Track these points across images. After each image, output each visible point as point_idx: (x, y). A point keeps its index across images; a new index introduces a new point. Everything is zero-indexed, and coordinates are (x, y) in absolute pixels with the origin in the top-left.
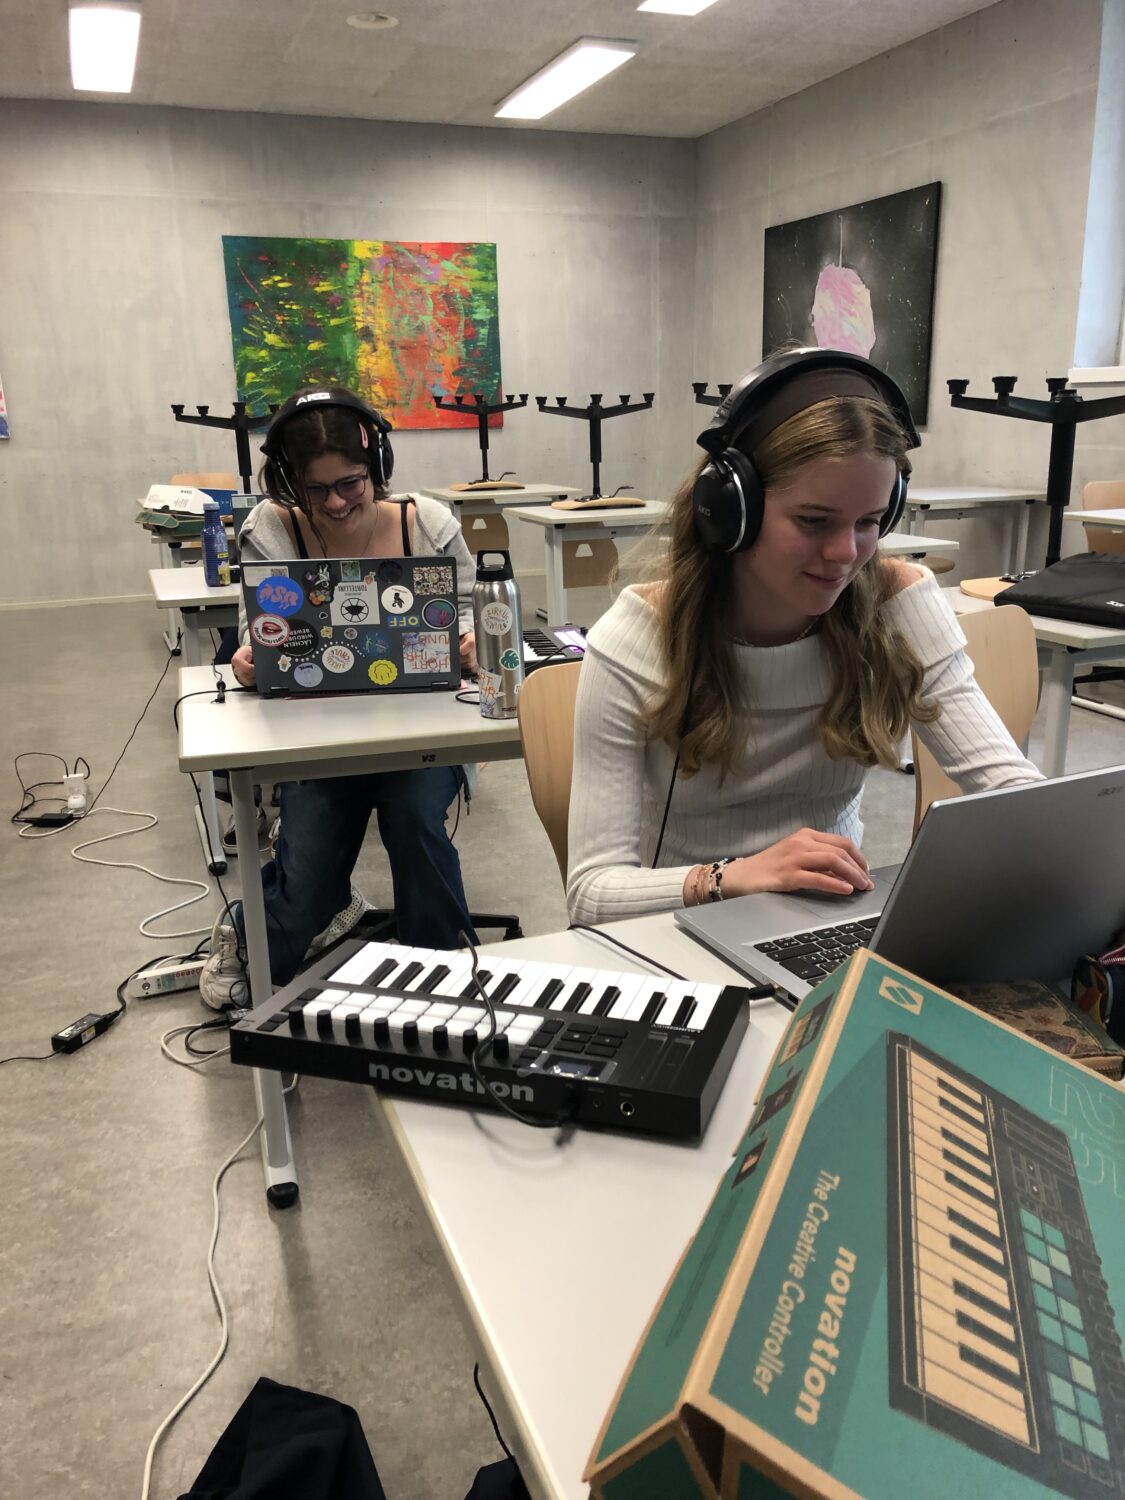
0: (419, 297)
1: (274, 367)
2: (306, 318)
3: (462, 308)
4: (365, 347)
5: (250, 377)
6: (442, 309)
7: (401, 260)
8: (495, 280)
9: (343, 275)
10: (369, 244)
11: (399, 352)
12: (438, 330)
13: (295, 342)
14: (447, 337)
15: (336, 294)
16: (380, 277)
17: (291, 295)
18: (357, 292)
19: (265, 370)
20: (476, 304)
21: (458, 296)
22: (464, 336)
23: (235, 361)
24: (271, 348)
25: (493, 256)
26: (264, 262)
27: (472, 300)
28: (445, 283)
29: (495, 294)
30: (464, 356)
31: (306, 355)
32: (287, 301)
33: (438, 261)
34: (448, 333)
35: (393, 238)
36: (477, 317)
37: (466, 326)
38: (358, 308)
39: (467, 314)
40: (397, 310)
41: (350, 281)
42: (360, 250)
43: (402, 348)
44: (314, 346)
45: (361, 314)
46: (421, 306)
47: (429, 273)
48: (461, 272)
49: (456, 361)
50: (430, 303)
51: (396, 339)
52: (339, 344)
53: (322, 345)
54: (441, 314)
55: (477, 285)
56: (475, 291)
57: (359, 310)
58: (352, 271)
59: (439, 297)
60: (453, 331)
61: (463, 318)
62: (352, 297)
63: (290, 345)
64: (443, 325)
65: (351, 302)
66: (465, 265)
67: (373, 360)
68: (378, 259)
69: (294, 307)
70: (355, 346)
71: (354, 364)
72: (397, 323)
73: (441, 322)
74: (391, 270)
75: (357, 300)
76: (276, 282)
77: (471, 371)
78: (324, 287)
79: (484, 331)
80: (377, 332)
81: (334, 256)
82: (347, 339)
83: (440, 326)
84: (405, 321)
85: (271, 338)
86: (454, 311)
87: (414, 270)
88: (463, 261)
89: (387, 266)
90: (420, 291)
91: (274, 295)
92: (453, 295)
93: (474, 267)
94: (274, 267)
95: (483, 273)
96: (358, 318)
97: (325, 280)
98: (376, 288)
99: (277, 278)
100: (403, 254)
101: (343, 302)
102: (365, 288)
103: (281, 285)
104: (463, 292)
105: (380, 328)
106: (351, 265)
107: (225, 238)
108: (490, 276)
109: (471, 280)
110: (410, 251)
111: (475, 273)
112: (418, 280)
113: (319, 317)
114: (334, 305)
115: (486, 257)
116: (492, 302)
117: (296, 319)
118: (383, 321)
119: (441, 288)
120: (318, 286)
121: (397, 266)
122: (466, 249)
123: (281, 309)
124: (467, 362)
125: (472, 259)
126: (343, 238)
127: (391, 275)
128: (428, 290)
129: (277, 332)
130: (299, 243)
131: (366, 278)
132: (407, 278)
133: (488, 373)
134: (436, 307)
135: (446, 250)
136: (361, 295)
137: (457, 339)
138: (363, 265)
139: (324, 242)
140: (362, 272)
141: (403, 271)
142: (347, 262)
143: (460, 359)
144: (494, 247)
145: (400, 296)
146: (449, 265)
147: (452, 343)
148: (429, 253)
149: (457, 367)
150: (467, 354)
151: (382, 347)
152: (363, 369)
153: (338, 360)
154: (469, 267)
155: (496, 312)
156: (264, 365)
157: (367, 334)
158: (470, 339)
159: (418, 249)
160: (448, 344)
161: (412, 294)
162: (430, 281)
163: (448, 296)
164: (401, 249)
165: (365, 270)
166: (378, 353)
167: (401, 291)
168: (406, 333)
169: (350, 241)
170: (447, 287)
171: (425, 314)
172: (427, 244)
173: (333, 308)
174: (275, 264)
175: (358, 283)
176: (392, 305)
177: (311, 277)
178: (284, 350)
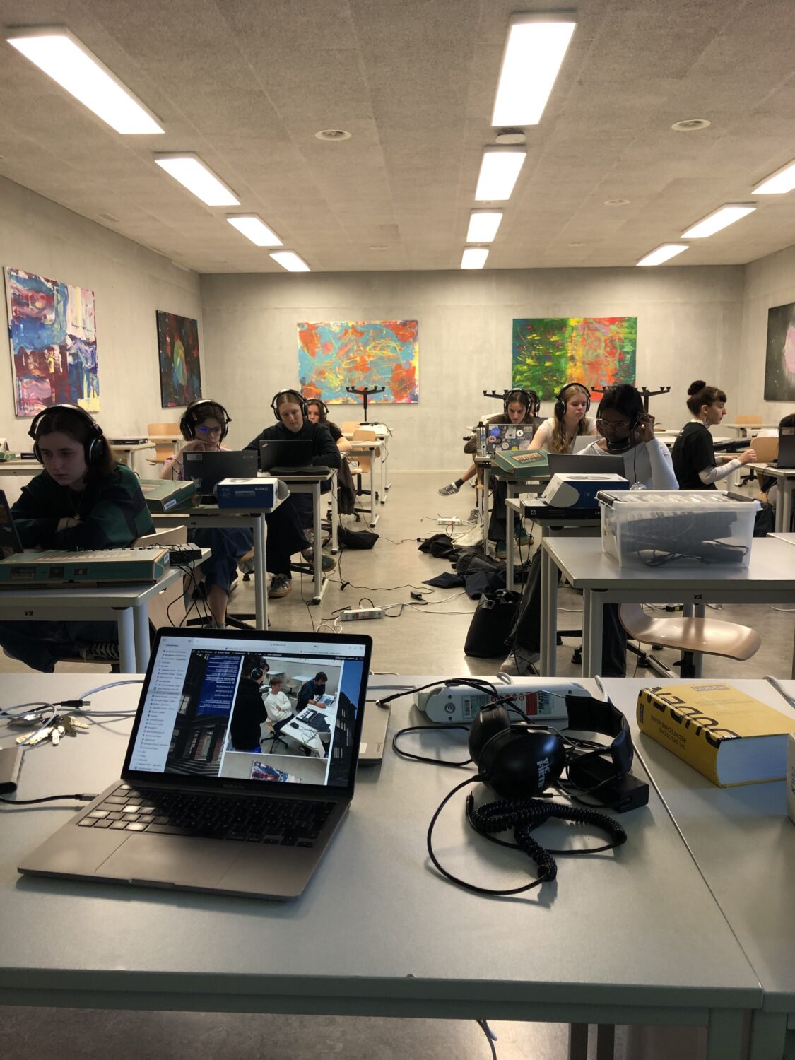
0: (598, 342)
1: (529, 373)
2: (546, 352)
3: (618, 346)
4: (571, 364)
5: (518, 378)
7: (591, 326)
8: (636, 333)
9: (564, 333)
10: (576, 319)
11: (587, 366)
12: (606, 357)
13: (540, 363)
14: (610, 359)
15: (560, 342)
16: (581, 333)
17: (540, 342)
18: (569, 340)
19: (525, 375)
20: (625, 344)
21: (617, 341)
22: (619, 359)
23: (513, 370)
24: (528, 365)
25: (635, 323)
26: (530, 329)
27: (623, 342)
28: (610, 335)
29: (635, 340)
30: (618, 367)
31: (544, 368)
32: (537, 345)
33: (608, 326)
34: (611, 357)
35: (587, 316)
36: (626, 350)
37: (620, 354)
39: (620, 349)
40: (587, 348)
41: (567, 336)
42: (572, 322)
43: (588, 364)
44: (547, 364)
45: (570, 350)
46: (599, 346)
47: (604, 331)
48: (619, 330)
49: (613, 370)
50: (603, 344)
51: (586, 360)
52: (559, 363)
53: (551, 363)
54: (608, 349)
55: (626, 336)
56: (625, 339)
57: (570, 348)
58: (568, 331)
59: (608, 341)
60: (613, 357)
61: (619, 351)
62: (567, 342)
63: (537, 364)
64: (609, 354)
65: (566, 345)
66: (622, 327)
67: (574, 370)
68: (581, 326)
69: (541, 347)
70: (566, 364)
71: (565, 371)
72: (587, 353)
73: (608, 352)
74: (586, 330)
75: (569, 344)
76: (534, 337)
77: (621, 374)
78: (554, 338)
79: (628, 356)
80: (577, 357)
81: (561, 325)
82: (563, 361)
83: (607, 354)
84: (590, 352)
85: (529, 361)
86: (614, 347)
87: (596, 330)
88: (621, 325)
89: (584, 329)
90: (599, 339)
91: (532, 343)
92: (615, 340)
93: (626, 327)
94: (533, 331)
95: (630, 331)
96: (569, 352)
97: (555, 335)
98: (579, 339)
99: (534, 335)
100: (592, 323)
101: (562, 345)
102: (573, 338)
103: (536, 338)
104: (620, 339)
105: (579, 356)
106: (568, 329)
107: (514, 320)
108: (633, 332)
109: (624, 334)
110: (595, 321)
111: (626, 330)
112: (598, 334)
113: (551, 351)
114: (558, 346)
115: (632, 323)
116: (634, 343)
117: (541, 352)
118: (581, 353)
119: (609, 337)
120: (552, 338)
121: (589, 329)
122: (622, 320)
123: (534, 349)
124: (620, 370)
125: (625, 324)
126: (565, 317)
127: (586, 332)
128: (603, 339)
129: (532, 358)
130: (546, 320)
131: (574, 334)
132: (593, 334)
133: (629, 375)
134: (606, 346)
135: (613, 321)
136: (571, 341)
137: (615, 360)
138: (573, 328)
139: (557, 319)
140: (572, 331)
141: (592, 330)
142: (566, 327)
143: (616, 369)
144: (636, 319)
145: (589, 341)
146: (613, 327)
148: (605, 322)
149: (614, 373)
150: (620, 367)
151: (579, 364)
152: (569, 374)
153: (558, 370)
155: (635, 348)
156: (525, 372)
157: (572, 358)
158: (621, 359)
159: (599, 321)
160: (611, 363)
161: (595, 340)
162: (604, 334)
163: (612, 340)
164: (591, 321)
165: (574, 331)
166: (577, 367)
167: (589, 339)
168: (591, 357)
169: (568, 319)
170: (612, 337)
171: (600, 349)
172: (604, 319)
173: (558, 347)
174: (534, 330)
175: (570, 336)
176: (585, 346)
177: (549, 335)
178: (534, 366)
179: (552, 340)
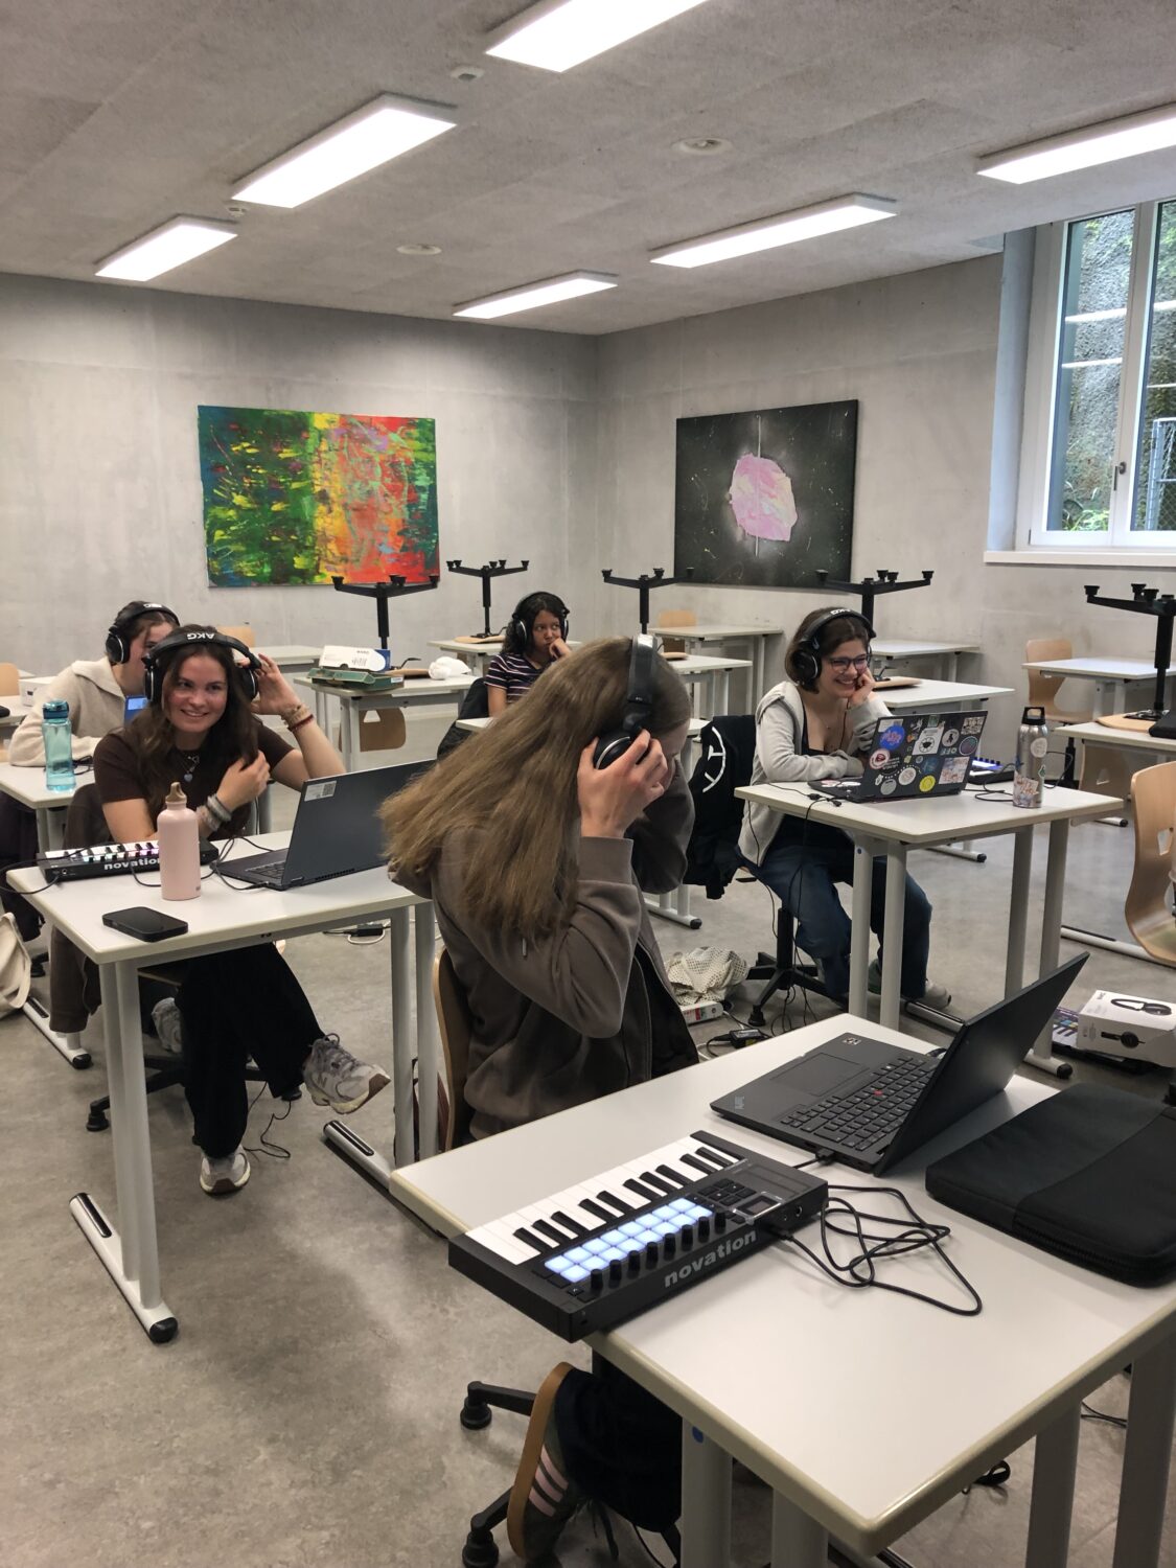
0: (369, 465)
1: (241, 525)
2: (270, 481)
3: (406, 475)
4: (322, 508)
5: (218, 534)
6: (389, 476)
7: (355, 431)
8: (434, 451)
9: (304, 444)
10: (327, 416)
11: (351, 514)
12: (386, 495)
13: (261, 504)
14: (392, 500)
15: (298, 460)
16: (337, 446)
17: (258, 460)
18: (316, 458)
19: (233, 528)
20: (417, 472)
21: (403, 464)
22: (408, 501)
23: (205, 519)
24: (238, 508)
25: (432, 430)
26: (235, 430)
27: (414, 469)
28: (391, 452)
29: (434, 464)
30: (407, 517)
31: (269, 514)
32: (254, 466)
33: (385, 434)
34: (394, 497)
35: (348, 412)
36: (418, 483)
37: (409, 492)
38: (317, 473)
39: (410, 481)
40: (350, 476)
41: (310, 449)
42: (319, 422)
43: (355, 510)
44: (276, 507)
45: (319, 478)
46: (371, 473)
47: (378, 443)
48: (405, 444)
49: (400, 522)
50: (379, 470)
51: (349, 502)
52: (300, 506)
53: (284, 506)
54: (388, 480)
55: (420, 455)
56: (417, 460)
57: (318, 475)
58: (312, 440)
59: (387, 465)
60: (398, 496)
61: (407, 484)
62: (312, 463)
63: (256, 506)
64: (390, 490)
65: (311, 467)
66: (410, 437)
67: (329, 520)
68: (335, 430)
69: (260, 471)
70: (313, 506)
71: (312, 524)
72: (350, 487)
73: (388, 487)
74: (346, 439)
75: (315, 465)
76: (244, 448)
77: (413, 532)
78: (287, 453)
79: (424, 496)
80: (332, 495)
81: (295, 427)
82: (306, 501)
83: (386, 491)
84: (357, 486)
85: (238, 499)
86: (400, 478)
87: (365, 440)
88: (407, 434)
89: (342, 437)
90: (370, 459)
91: (243, 460)
92: (398, 463)
93: (417, 439)
94: (242, 434)
96: (316, 482)
97: (287, 447)
98: (333, 456)
99: (246, 445)
100: (356, 426)
101: (303, 467)
102: (323, 455)
103: (249, 451)
104: (407, 461)
105: (335, 492)
106: (312, 434)
107: (204, 411)
108: (430, 448)
109: (414, 451)
110: (362, 424)
111: (418, 445)
112: (368, 449)
113: (282, 480)
114: (296, 470)
115: (425, 430)
116: (431, 470)
117: (261, 482)
118: (338, 486)
119: (389, 456)
120: (281, 452)
121: (351, 437)
122: (410, 423)
123: (248, 474)
124: (410, 523)
125: (415, 432)
126: (304, 409)
127: (345, 445)
128: (377, 459)
129: (244, 494)
130: (266, 413)
131: (324, 447)
132: (359, 448)
133: (428, 533)
134: (384, 473)
135: (393, 423)
136: (319, 462)
137: (401, 503)
138: (321, 435)
139: (287, 413)
140: (321, 441)
141: (357, 441)
142: (308, 431)
143: (404, 521)
144: (433, 422)
145: (353, 463)
146: (395, 437)
147: (397, 506)
148: (379, 426)
149: (401, 528)
150: (410, 517)
151: (337, 509)
152: (320, 528)
153: (298, 520)
155: (435, 480)
156: (232, 523)
157: (323, 497)
158: (412, 503)
159: (369, 422)
160: (394, 508)
161: (363, 462)
162: (379, 450)
163: (394, 465)
164: (354, 421)
165: (323, 439)
166: (333, 514)
167: (353, 459)
168: (357, 496)
169: (310, 413)
170: (394, 456)
171: (374, 480)
172: (377, 418)
173: (294, 473)
174: (244, 432)
175: (317, 450)
176: (346, 471)
177: (275, 445)
178: (249, 510)
179: (281, 455)
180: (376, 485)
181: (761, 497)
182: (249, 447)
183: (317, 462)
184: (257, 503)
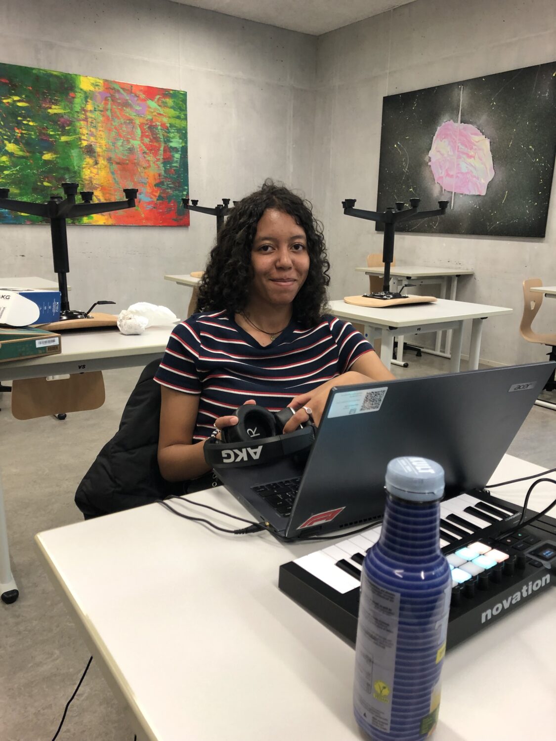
0: (130, 126)
1: (14, 170)
2: (41, 133)
3: (162, 137)
4: (89, 160)
6: (147, 137)
7: (117, 96)
8: (186, 119)
9: (71, 102)
10: (92, 80)
11: (115, 166)
12: (144, 153)
13: (32, 152)
14: (150, 158)
15: (66, 117)
16: (101, 106)
17: (28, 113)
18: (82, 116)
19: (6, 172)
20: (172, 135)
21: (159, 128)
22: (164, 159)
24: (11, 155)
25: (185, 101)
26: (6, 84)
27: (169, 132)
28: (150, 117)
29: (185, 129)
30: (163, 173)
31: (41, 162)
32: (25, 118)
33: (144, 100)
34: (151, 155)
35: (113, 77)
36: (173, 145)
37: (165, 151)
38: (84, 129)
39: (165, 142)
40: (113, 134)
41: (77, 108)
42: (85, 84)
43: (118, 163)
44: (47, 156)
45: (86, 134)
46: (132, 133)
47: (138, 108)
48: (161, 110)
49: (157, 177)
50: (139, 132)
51: (113, 156)
52: (68, 157)
53: (54, 156)
54: (147, 140)
55: (173, 121)
56: (172, 126)
57: (85, 131)
58: (78, 100)
59: (146, 127)
60: (155, 154)
61: (163, 145)
62: (79, 120)
63: (28, 154)
64: (148, 149)
65: (78, 124)
66: (164, 105)
67: (95, 171)
68: (99, 93)
69: (31, 124)
70: (81, 159)
71: (79, 173)
72: (114, 144)
73: (146, 146)
74: (110, 103)
75: (82, 123)
76: (15, 101)
77: (168, 185)
78: (55, 110)
79: (177, 156)
80: (98, 150)
81: (64, 86)
82: (74, 153)
83: (145, 149)
84: (119, 143)
85: (10, 147)
86: (156, 139)
87: (126, 104)
88: (163, 102)
89: (106, 99)
90: (131, 121)
91: (13, 113)
92: (156, 126)
93: (172, 107)
94: (13, 89)
95: (177, 113)
96: (83, 137)
97: (56, 104)
98: (98, 116)
99: (16, 98)
100: (118, 91)
101: (70, 123)
102: (89, 114)
103: (20, 104)
104: (163, 125)
105: (101, 147)
106: (78, 95)
108: (182, 116)
109: (169, 117)
110: (124, 89)
111: (172, 112)
112: (128, 112)
113: (51, 133)
114: (64, 124)
115: (179, 100)
116: (184, 136)
117: (33, 133)
118: (103, 142)
119: (147, 120)
120: (50, 108)
121: (114, 100)
122: (165, 93)
123: (19, 124)
124: (166, 177)
125: (170, 102)
126: (72, 71)
127: (109, 106)
128: (137, 122)
129: (16, 142)
130: (34, 71)
131: (89, 107)
132: (121, 110)
133: (179, 186)
134: (143, 135)
135: (151, 92)
136: (86, 120)
137: (158, 160)
138: (87, 96)
139: (55, 73)
140: (87, 102)
141: (119, 104)
142: (75, 92)
143: (160, 175)
144: (185, 94)
145: (116, 123)
146: (152, 104)
147: (154, 163)
148: (138, 93)
149: (158, 181)
150: (165, 171)
151: (102, 162)
152: (87, 177)
153: (67, 169)
154: (167, 107)
155: (186, 142)
156: (5, 168)
157: (90, 151)
158: (167, 161)
159: (130, 89)
160: (152, 164)
161: (125, 123)
162: (139, 114)
163: (152, 127)
164: (117, 87)
165: (89, 100)
166: (99, 166)
167: (116, 120)
168: (120, 152)
169: (76, 75)
170: (151, 121)
171: (135, 140)
172: (137, 86)
173: (63, 127)
174: (14, 87)
175: (83, 109)
176: (110, 130)
177: (45, 100)
178: (22, 157)
179: (50, 111)
180: (136, 143)
181: (459, 157)
182: (19, 101)
183: (83, 120)
184: (28, 152)
